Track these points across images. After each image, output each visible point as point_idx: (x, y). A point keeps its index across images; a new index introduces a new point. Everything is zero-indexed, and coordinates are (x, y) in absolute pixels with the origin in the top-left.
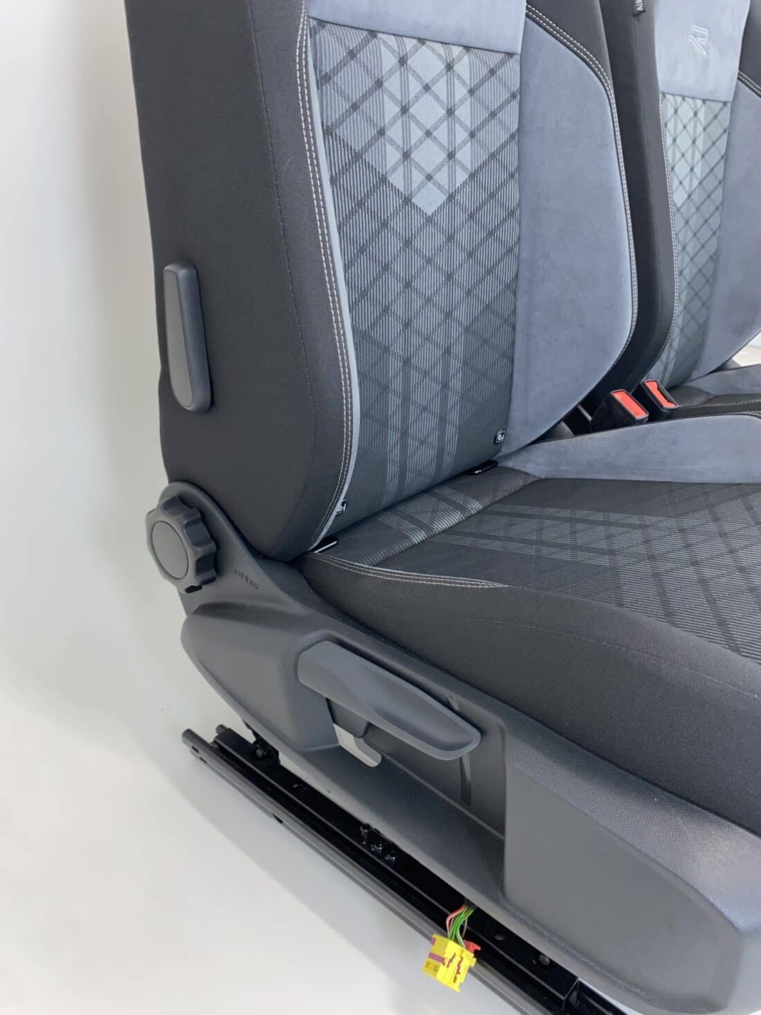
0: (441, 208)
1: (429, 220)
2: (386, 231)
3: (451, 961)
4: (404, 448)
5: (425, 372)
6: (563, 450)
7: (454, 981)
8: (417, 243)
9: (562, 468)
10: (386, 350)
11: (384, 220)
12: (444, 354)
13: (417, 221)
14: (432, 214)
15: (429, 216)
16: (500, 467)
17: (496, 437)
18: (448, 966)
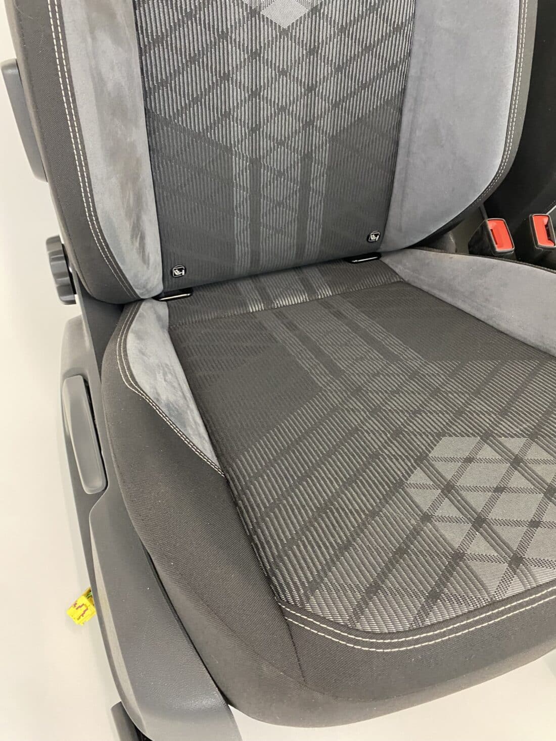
0: (300, 21)
1: (284, 32)
2: (225, 43)
3: (80, 607)
4: (255, 234)
5: (279, 172)
6: (427, 261)
7: (78, 619)
8: (267, 55)
9: (422, 277)
10: (228, 150)
11: (222, 31)
12: (303, 159)
13: (266, 33)
14: (289, 27)
15: (283, 29)
16: (381, 261)
17: (369, 236)
18: (77, 609)
